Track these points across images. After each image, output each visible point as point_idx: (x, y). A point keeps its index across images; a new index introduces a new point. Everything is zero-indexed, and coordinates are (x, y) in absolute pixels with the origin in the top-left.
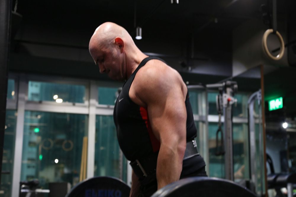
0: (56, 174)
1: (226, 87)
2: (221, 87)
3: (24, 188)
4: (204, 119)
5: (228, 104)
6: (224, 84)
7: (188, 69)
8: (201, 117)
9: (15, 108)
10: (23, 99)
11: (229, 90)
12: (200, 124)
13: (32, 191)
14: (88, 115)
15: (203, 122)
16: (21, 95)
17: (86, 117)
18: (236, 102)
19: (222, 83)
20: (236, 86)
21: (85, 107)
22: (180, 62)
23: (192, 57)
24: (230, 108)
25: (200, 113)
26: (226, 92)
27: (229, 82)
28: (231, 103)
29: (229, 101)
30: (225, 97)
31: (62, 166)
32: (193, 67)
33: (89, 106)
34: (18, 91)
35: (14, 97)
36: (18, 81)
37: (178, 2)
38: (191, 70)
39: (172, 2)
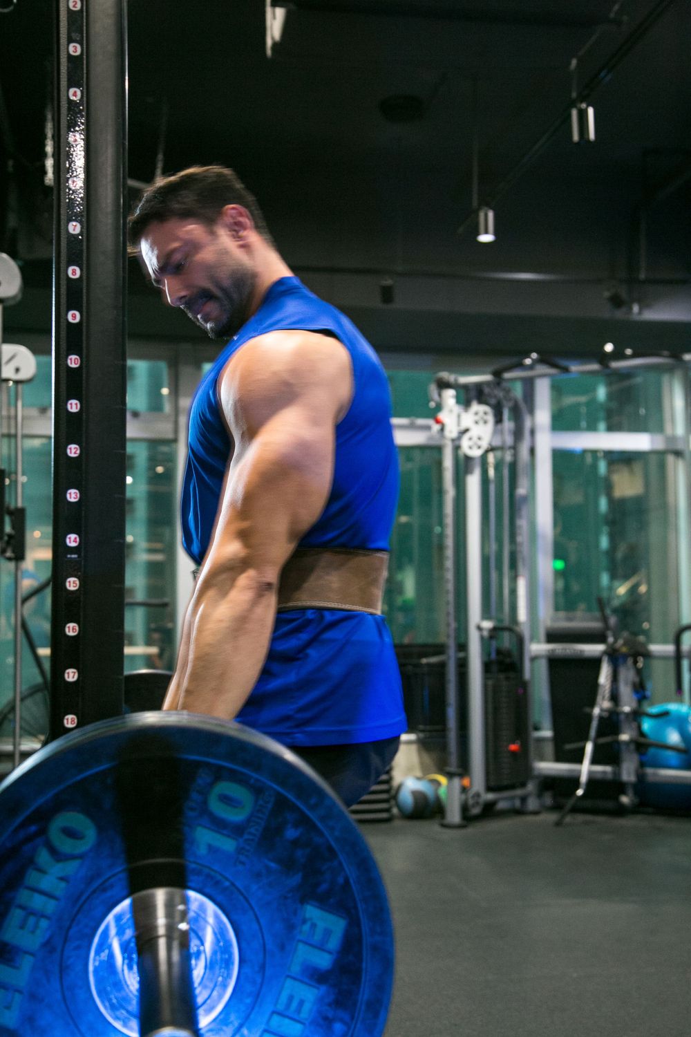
4: (680, 446)
7: (631, 309)
8: (672, 439)
12: (670, 459)
15: (678, 454)
22: (607, 294)
23: (642, 276)
25: (668, 430)
32: (645, 304)
34: (175, 392)
35: (167, 408)
36: (174, 365)
37: (592, 135)
38: (640, 313)
39: (576, 137)
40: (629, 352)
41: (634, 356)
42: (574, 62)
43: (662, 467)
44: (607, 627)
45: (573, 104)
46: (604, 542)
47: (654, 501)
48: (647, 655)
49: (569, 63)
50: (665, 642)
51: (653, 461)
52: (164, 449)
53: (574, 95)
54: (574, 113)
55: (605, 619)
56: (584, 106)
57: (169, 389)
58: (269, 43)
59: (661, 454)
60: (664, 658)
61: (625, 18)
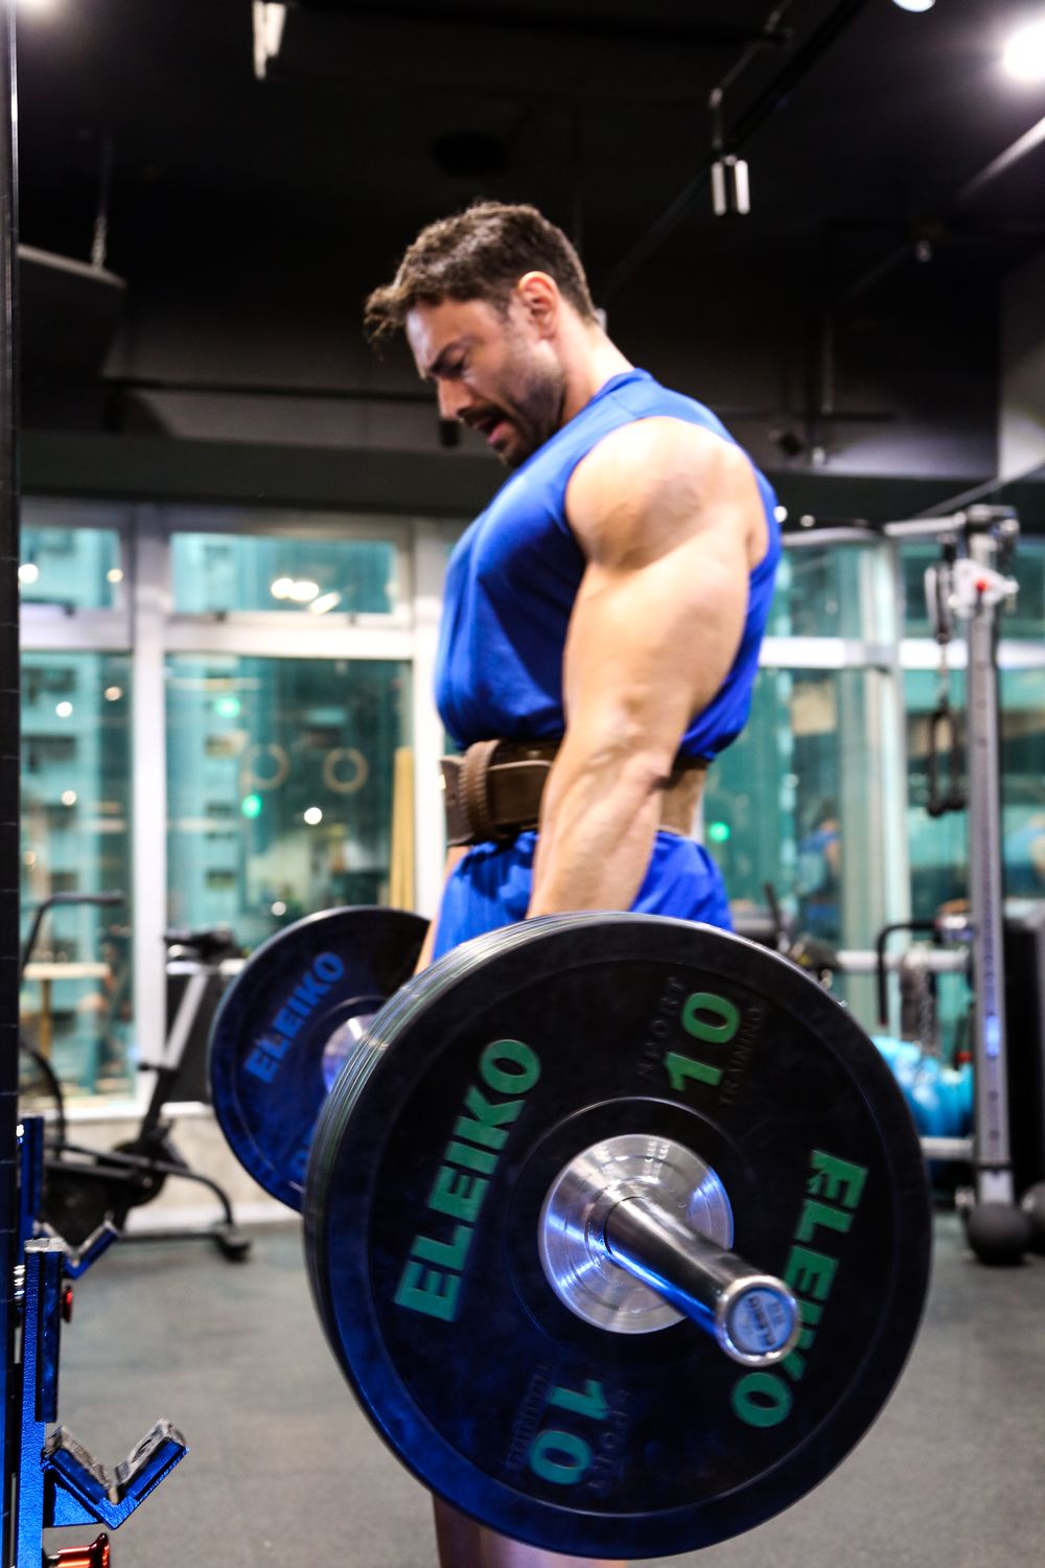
0: (315, 868)
1: (970, 529)
2: (947, 532)
3: (179, 959)
4: (884, 659)
5: (978, 607)
6: (959, 520)
7: (809, 459)
8: (874, 649)
9: (121, 643)
10: (153, 608)
11: (982, 544)
12: (872, 679)
13: (209, 969)
14: (409, 663)
15: (883, 670)
16: (146, 593)
17: (403, 669)
18: (1010, 595)
19: (951, 513)
20: (1010, 526)
21: (396, 628)
22: (775, 434)
23: (827, 407)
24: (987, 618)
25: (869, 635)
26: (968, 553)
27: (981, 512)
28: (990, 598)
29: (980, 589)
30: (967, 573)
31: (337, 831)
32: (832, 450)
33: (413, 626)
34: (131, 576)
35: (119, 601)
36: (129, 536)
37: (743, 202)
38: (826, 462)
39: (720, 206)
40: (808, 520)
41: (818, 525)
42: (716, 96)
43: (859, 690)
44: (779, 928)
45: (716, 157)
46: (787, 799)
47: (849, 739)
48: (838, 970)
49: (708, 97)
50: (864, 947)
51: (847, 680)
52: (118, 663)
53: (717, 143)
54: (718, 172)
55: (775, 914)
56: (730, 159)
57: (123, 570)
58: (260, 57)
59: (859, 672)
60: (862, 972)
61: (789, 32)
